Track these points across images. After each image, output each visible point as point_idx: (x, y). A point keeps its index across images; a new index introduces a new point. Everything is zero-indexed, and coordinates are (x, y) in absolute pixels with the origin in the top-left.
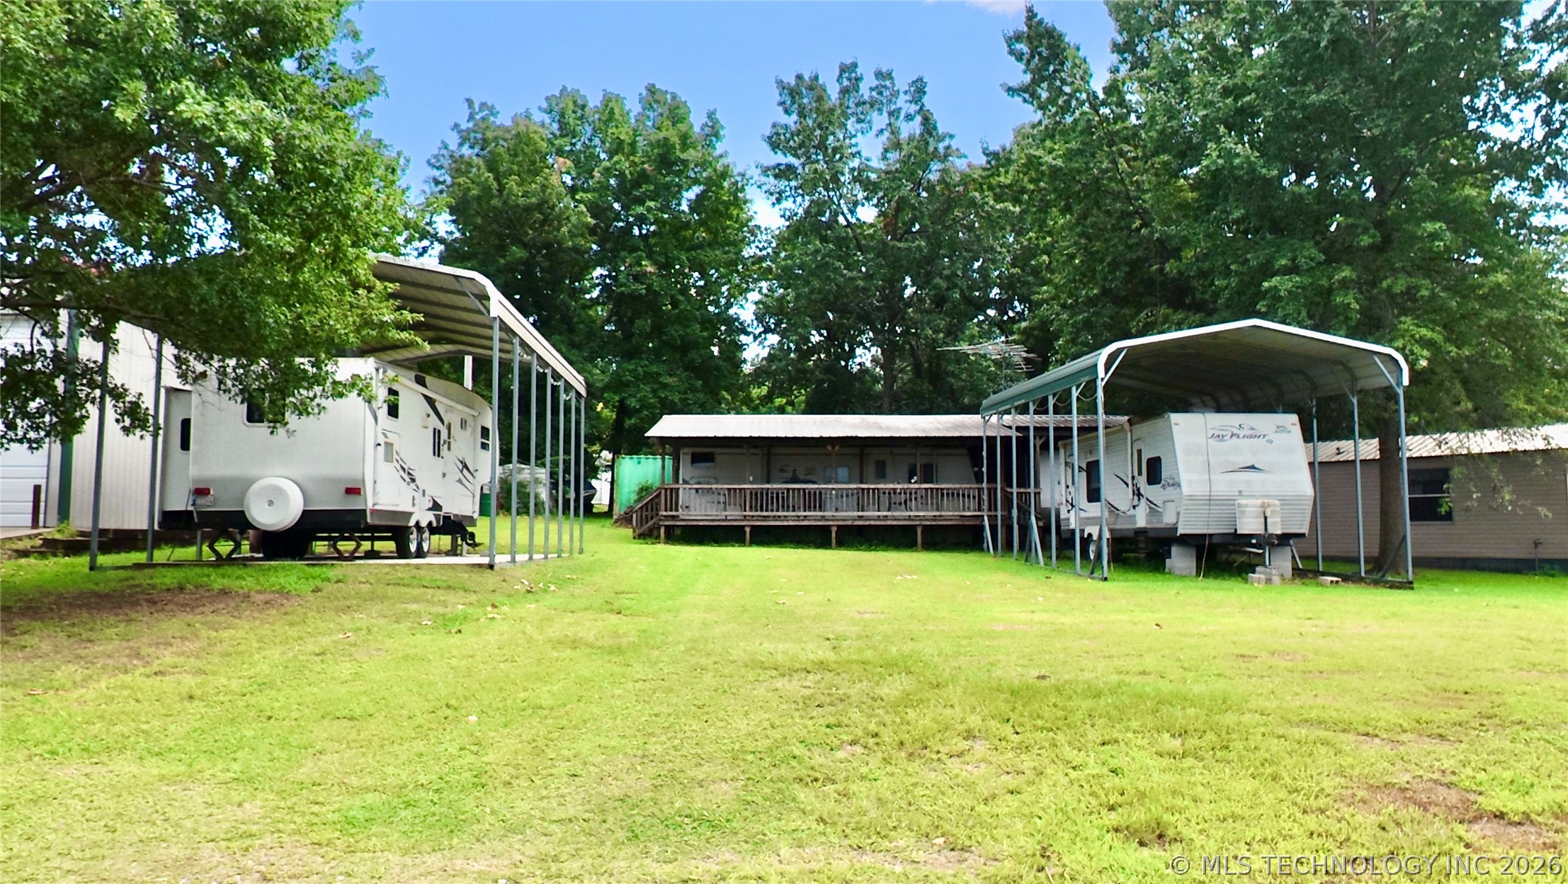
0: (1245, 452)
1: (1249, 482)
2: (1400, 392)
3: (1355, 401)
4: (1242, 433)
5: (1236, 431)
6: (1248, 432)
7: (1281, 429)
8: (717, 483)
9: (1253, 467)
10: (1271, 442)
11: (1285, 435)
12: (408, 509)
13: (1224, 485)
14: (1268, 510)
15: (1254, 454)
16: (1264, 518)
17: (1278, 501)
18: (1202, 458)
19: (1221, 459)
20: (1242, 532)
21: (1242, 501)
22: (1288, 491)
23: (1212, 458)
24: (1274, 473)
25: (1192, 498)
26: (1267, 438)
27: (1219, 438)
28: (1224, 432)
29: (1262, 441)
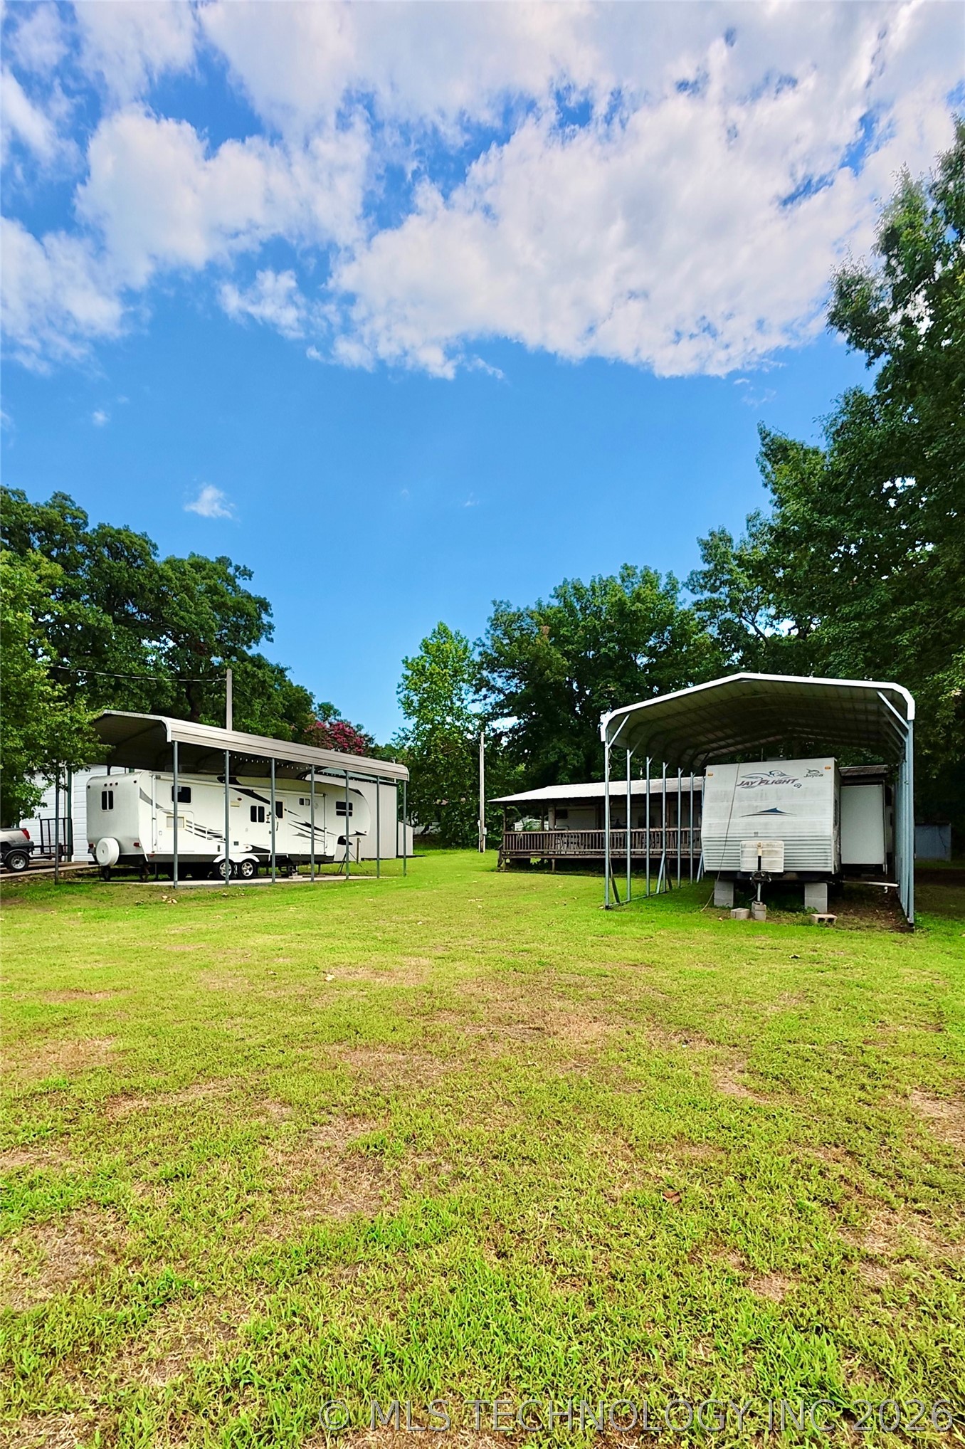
0: (771, 795)
1: (766, 824)
2: (909, 727)
5: (765, 778)
6: (777, 779)
7: (812, 773)
8: (570, 829)
9: (775, 811)
10: (799, 786)
11: (816, 779)
12: (215, 852)
13: (740, 826)
14: (760, 851)
15: (779, 798)
16: (760, 858)
17: (783, 843)
18: (726, 804)
19: (746, 804)
20: (743, 870)
21: (743, 843)
22: (806, 831)
23: (736, 804)
24: (795, 815)
25: (709, 840)
26: (796, 782)
27: (748, 785)
28: (754, 780)
29: (790, 785)
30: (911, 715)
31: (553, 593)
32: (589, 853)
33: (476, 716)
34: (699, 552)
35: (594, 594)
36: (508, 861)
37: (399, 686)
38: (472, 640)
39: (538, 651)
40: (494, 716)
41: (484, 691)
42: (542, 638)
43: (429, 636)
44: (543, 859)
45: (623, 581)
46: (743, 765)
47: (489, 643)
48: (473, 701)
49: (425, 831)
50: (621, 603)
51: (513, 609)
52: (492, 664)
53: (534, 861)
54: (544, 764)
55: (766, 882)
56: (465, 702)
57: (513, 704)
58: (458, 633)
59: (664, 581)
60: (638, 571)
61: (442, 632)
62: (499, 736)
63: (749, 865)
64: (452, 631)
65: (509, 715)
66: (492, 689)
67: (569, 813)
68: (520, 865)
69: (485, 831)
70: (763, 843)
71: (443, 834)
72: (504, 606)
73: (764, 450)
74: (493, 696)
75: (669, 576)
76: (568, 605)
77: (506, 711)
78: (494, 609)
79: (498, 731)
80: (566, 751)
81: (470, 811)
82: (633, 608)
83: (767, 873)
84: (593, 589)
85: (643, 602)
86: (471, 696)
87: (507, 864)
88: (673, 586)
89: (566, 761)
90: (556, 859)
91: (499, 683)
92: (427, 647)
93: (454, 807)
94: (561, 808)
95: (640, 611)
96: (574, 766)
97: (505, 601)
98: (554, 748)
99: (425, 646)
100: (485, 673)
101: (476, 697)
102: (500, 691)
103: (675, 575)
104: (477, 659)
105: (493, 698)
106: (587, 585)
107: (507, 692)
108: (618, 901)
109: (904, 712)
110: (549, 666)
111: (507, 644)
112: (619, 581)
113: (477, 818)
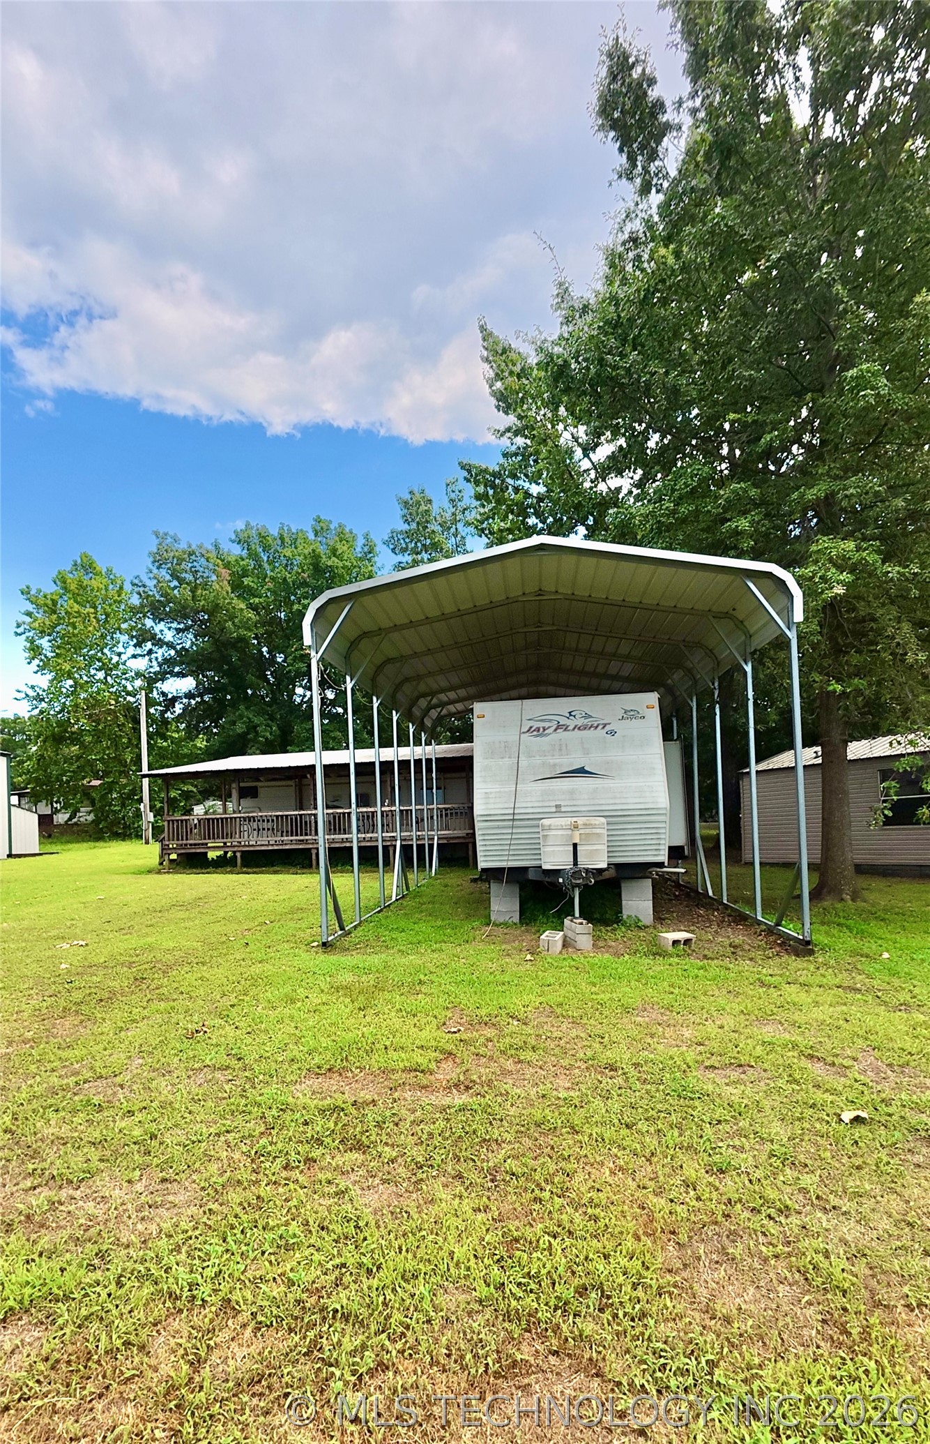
0: (573, 750)
1: (573, 792)
2: (792, 635)
3: (748, 668)
4: (571, 723)
5: (563, 721)
6: (580, 722)
7: (630, 715)
8: (260, 811)
9: (581, 771)
10: (613, 733)
11: (635, 723)
13: (533, 797)
14: (577, 833)
15: (586, 752)
16: (575, 845)
17: (603, 820)
18: (508, 762)
19: (538, 760)
20: (545, 867)
21: (546, 822)
22: (631, 802)
23: (524, 762)
24: (613, 778)
25: (488, 818)
26: (608, 728)
27: (539, 732)
28: (546, 725)
29: (600, 732)
30: (798, 616)
31: (233, 537)
32: (289, 842)
33: (138, 674)
34: (398, 512)
35: (283, 542)
36: (174, 856)
37: (18, 626)
38: (128, 579)
39: (216, 597)
40: (161, 675)
41: (149, 645)
42: (220, 585)
43: (69, 568)
44: (226, 853)
45: (316, 535)
46: (527, 702)
47: (151, 584)
48: (134, 656)
49: (70, 819)
50: (315, 557)
51: (183, 546)
52: (157, 610)
53: (212, 855)
54: (229, 736)
55: (586, 886)
56: (124, 657)
57: (185, 662)
58: (109, 571)
59: (360, 541)
60: (332, 527)
61: (88, 567)
62: (171, 702)
63: (555, 858)
64: (101, 567)
65: (181, 675)
66: (160, 643)
67: (260, 790)
68: (194, 861)
69: (151, 817)
70: (581, 821)
71: (96, 822)
72: (169, 540)
73: (485, 353)
74: (160, 651)
75: (366, 536)
76: (253, 555)
77: (177, 669)
78: (156, 542)
79: (170, 696)
80: (256, 720)
81: (133, 792)
82: (329, 563)
83: (587, 870)
84: (282, 538)
85: (340, 557)
86: (131, 651)
87: (172, 861)
88: (370, 551)
89: (257, 732)
90: (242, 851)
91: (169, 636)
92: (65, 582)
93: (109, 788)
94: (248, 784)
95: (337, 567)
96: (267, 739)
97: (171, 533)
98: (241, 717)
99: (62, 580)
100: (149, 623)
101: (138, 651)
102: (170, 645)
103: (372, 536)
104: (135, 601)
105: (161, 653)
106: (275, 532)
107: (178, 647)
108: (342, 928)
109: (787, 612)
110: (232, 618)
111: (175, 587)
112: (311, 536)
113: (141, 800)
